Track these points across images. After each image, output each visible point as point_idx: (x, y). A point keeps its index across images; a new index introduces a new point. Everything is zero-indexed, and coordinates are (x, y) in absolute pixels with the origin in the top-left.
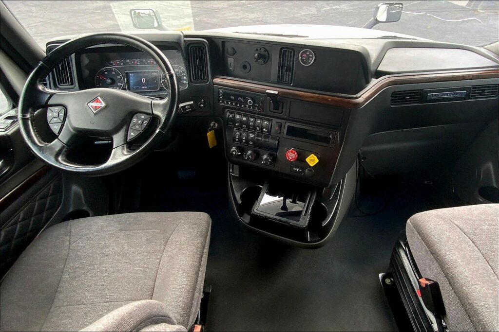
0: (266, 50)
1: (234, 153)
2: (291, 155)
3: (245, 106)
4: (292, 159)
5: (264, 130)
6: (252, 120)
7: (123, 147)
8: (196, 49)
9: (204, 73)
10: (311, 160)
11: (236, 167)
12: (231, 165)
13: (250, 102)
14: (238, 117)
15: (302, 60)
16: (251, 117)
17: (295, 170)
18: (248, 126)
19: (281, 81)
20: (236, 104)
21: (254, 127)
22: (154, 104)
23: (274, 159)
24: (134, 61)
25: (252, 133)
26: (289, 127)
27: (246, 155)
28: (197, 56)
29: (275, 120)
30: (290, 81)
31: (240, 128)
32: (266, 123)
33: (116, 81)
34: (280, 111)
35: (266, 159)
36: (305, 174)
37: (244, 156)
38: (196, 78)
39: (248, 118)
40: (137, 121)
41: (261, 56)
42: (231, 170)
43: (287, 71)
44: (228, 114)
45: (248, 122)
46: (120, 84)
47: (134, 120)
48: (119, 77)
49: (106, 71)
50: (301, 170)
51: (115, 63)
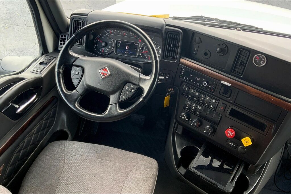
0: (226, 46)
1: (183, 118)
2: (230, 133)
3: (200, 85)
4: (230, 136)
5: (211, 106)
6: (203, 96)
7: (116, 105)
8: (173, 35)
9: (174, 54)
10: (246, 142)
11: (181, 128)
12: (176, 124)
13: (205, 84)
14: (192, 91)
15: (255, 61)
16: (202, 93)
17: (230, 144)
18: (198, 100)
19: (234, 71)
20: (193, 82)
21: (203, 102)
22: (141, 79)
23: (214, 131)
24: (124, 32)
25: (201, 106)
26: (232, 109)
27: (192, 121)
28: (172, 40)
29: (221, 101)
30: (241, 73)
31: (192, 99)
32: (214, 101)
33: (108, 45)
34: (228, 96)
35: (208, 130)
36: (237, 149)
37: (190, 122)
38: (167, 56)
39: (200, 94)
40: (128, 89)
41: (222, 50)
42: (175, 128)
43: (240, 65)
44: (184, 86)
45: (198, 98)
46: (110, 47)
47: (126, 87)
48: (110, 42)
49: (103, 36)
50: (235, 146)
51: (110, 31)
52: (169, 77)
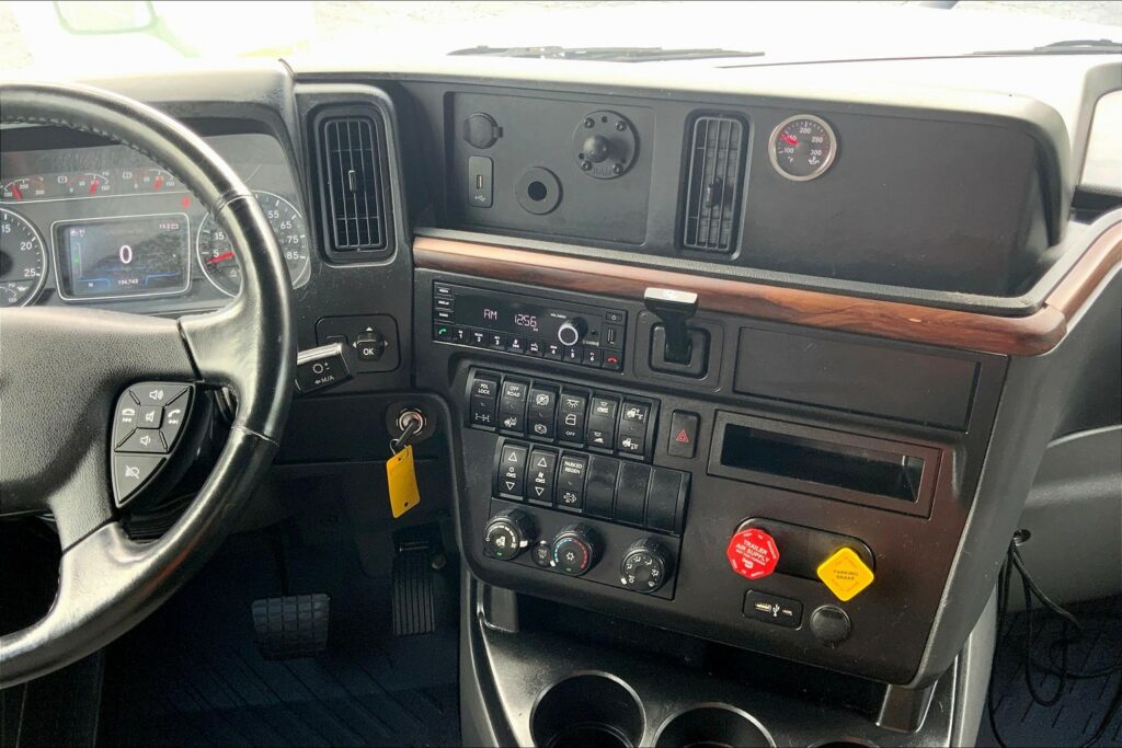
0: (626, 122)
1: (501, 542)
2: (754, 555)
3: (545, 349)
4: (757, 567)
5: (627, 443)
6: (573, 402)
8: (343, 126)
9: (373, 223)
10: (842, 575)
11: (505, 598)
12: (481, 586)
13: (568, 334)
14: (512, 391)
15: (782, 160)
16: (566, 391)
17: (762, 612)
18: (557, 432)
19: (691, 241)
20: (507, 343)
21: (583, 433)
23: (673, 567)
24: (90, 180)
25: (574, 456)
26: (729, 427)
27: (549, 547)
28: (345, 154)
29: (670, 403)
30: (727, 240)
31: (523, 436)
32: (632, 413)
33: (17, 261)
34: (695, 366)
35: (639, 568)
36: (808, 626)
37: (543, 553)
38: (342, 241)
39: (557, 397)
41: (610, 148)
42: (480, 608)
43: (715, 200)
44: (471, 380)
45: (553, 418)
46: (30, 272)
50: (790, 612)
51: (10, 189)
52: (380, 350)
